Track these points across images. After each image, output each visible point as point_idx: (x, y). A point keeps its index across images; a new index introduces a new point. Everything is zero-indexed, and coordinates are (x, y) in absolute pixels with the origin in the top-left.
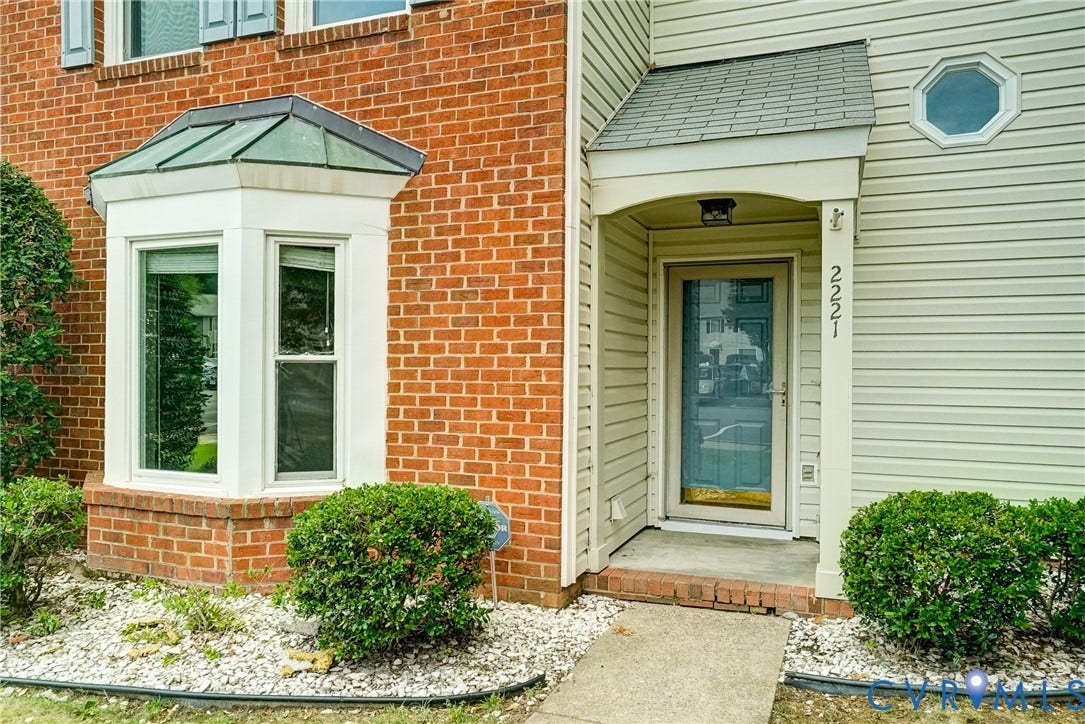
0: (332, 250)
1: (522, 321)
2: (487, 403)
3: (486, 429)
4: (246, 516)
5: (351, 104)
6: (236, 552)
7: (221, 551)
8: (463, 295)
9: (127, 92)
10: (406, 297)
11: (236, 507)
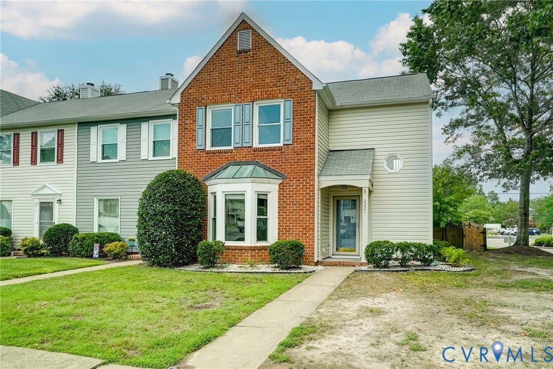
0: (267, 195)
1: (306, 210)
2: (299, 226)
3: (299, 231)
4: (253, 249)
5: (270, 164)
6: (251, 256)
7: (248, 256)
8: (294, 204)
9: (214, 156)
10: (282, 205)
11: (251, 247)
